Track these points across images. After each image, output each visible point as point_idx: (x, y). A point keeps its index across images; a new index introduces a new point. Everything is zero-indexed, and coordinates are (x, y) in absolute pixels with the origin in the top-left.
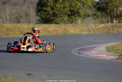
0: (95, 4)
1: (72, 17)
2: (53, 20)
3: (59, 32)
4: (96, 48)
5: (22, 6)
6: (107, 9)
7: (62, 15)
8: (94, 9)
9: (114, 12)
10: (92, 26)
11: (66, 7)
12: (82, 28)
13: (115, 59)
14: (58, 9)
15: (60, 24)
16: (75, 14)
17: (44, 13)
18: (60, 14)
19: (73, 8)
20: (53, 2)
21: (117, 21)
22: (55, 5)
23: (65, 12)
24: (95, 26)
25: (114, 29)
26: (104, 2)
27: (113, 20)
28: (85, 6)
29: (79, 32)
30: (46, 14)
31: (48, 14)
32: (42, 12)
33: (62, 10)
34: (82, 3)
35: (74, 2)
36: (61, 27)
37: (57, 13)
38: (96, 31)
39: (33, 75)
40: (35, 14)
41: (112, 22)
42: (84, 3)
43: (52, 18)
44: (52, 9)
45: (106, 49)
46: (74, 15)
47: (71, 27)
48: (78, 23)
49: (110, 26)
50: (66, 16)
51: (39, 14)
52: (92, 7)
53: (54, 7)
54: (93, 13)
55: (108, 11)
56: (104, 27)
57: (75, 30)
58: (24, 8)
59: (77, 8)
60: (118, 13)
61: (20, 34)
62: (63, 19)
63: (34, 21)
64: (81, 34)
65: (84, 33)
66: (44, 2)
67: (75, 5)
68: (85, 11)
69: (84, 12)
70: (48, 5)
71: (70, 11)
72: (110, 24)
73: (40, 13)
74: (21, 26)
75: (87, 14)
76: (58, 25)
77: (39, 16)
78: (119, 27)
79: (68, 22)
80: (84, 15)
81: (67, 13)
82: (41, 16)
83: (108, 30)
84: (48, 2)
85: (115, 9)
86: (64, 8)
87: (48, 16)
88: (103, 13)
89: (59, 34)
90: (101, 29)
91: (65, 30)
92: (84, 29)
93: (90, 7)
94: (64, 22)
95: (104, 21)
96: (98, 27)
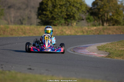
0: (88, 10)
1: (69, 20)
2: (51, 22)
3: (57, 32)
4: (88, 47)
5: (25, 10)
6: (99, 14)
7: (59, 19)
8: (87, 14)
9: (105, 16)
10: (85, 29)
11: (63, 12)
12: (77, 30)
13: (105, 57)
14: (56, 13)
15: (58, 26)
16: (71, 17)
17: (44, 16)
18: (58, 18)
19: (70, 12)
20: (52, 7)
21: (108, 24)
22: (54, 9)
23: (62, 15)
24: (88, 29)
25: (105, 31)
26: (96, 8)
27: (104, 23)
28: (80, 11)
29: (74, 33)
30: (46, 17)
31: (48, 17)
32: (42, 15)
33: (60, 14)
34: (77, 8)
35: (70, 8)
36: (58, 29)
37: (55, 16)
38: (89, 32)
39: (33, 70)
40: (36, 17)
41: (103, 25)
42: (79, 8)
43: (51, 21)
44: (51, 13)
45: (98, 48)
46: (70, 19)
47: (67, 29)
48: (73, 26)
49: (101, 29)
50: (63, 19)
51: (39, 17)
52: (86, 12)
53: (53, 12)
54: (87, 17)
55: (100, 16)
56: (95, 29)
57: (70, 32)
58: (27, 12)
59: (73, 13)
60: (109, 17)
61: (23, 34)
62: (60, 22)
63: (35, 23)
64: (76, 35)
65: (79, 34)
66: (44, 7)
67: (72, 10)
68: (80, 15)
69: (79, 17)
70: (47, 10)
71: (67, 15)
72: (101, 27)
73: (41, 17)
74: (24, 27)
75: (82, 18)
76: (56, 27)
77: (40, 19)
78: (109, 29)
79: (64, 24)
80: (79, 19)
81: (64, 17)
82: (41, 19)
83: (99, 32)
84: (48, 7)
85: (106, 14)
86: (61, 12)
87: (47, 19)
88: (95, 17)
89: (57, 34)
90: (93, 31)
91: (62, 31)
92: (79, 30)
93: (84, 12)
94: (62, 25)
95: (96, 24)
96: (91, 29)
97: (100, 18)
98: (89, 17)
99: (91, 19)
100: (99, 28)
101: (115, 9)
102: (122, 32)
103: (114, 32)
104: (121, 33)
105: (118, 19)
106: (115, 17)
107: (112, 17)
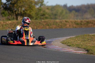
10: (1, 23)
21: (21, 19)
24: (4, 22)
27: (18, 17)
38: (4, 26)
41: (17, 19)
49: (16, 23)
56: (10, 23)
60: (22, 11)
72: (15, 21)
83: (14, 26)
85: (20, 9)
90: (8, 25)
95: (10, 18)
96: (6, 23)
97: (14, 13)
98: (4, 11)
99: (6, 13)
100: (14, 22)
102: (36, 26)
104: (34, 27)
105: (31, 14)
106: (28, 12)
107: (26, 11)
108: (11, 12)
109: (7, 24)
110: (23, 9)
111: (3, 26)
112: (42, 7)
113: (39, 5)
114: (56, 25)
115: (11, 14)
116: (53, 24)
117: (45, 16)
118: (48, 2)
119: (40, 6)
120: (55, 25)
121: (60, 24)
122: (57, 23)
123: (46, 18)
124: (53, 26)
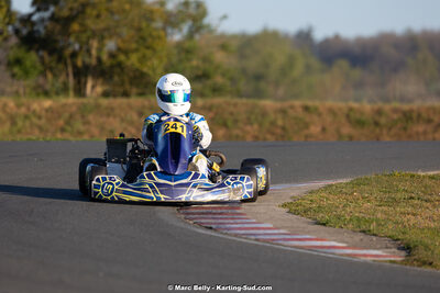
9: (90, 54)
10: (5, 105)
21: (99, 89)
24: (18, 106)
25: (90, 117)
27: (85, 83)
38: (20, 123)
41: (80, 91)
49: (74, 109)
56: (48, 110)
72: (71, 99)
78: (110, 112)
83: (68, 123)
85: (95, 44)
90: (40, 118)
95: (48, 87)
96: (29, 109)
97: (69, 61)
98: (21, 53)
99: (28, 63)
100: (64, 105)
101: (136, 24)
103: (131, 123)
105: (145, 70)
106: (133, 60)
107: (122, 58)
108: (55, 57)
109: (34, 112)
110: (111, 45)
111: (14, 123)
112: (197, 37)
113: (185, 28)
114: (260, 125)
115: (51, 69)
116: (249, 122)
117: (209, 82)
118: (225, 17)
119: (191, 36)
120: (256, 126)
121: (280, 122)
122: (264, 114)
123: (216, 90)
124: (248, 128)
